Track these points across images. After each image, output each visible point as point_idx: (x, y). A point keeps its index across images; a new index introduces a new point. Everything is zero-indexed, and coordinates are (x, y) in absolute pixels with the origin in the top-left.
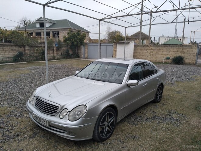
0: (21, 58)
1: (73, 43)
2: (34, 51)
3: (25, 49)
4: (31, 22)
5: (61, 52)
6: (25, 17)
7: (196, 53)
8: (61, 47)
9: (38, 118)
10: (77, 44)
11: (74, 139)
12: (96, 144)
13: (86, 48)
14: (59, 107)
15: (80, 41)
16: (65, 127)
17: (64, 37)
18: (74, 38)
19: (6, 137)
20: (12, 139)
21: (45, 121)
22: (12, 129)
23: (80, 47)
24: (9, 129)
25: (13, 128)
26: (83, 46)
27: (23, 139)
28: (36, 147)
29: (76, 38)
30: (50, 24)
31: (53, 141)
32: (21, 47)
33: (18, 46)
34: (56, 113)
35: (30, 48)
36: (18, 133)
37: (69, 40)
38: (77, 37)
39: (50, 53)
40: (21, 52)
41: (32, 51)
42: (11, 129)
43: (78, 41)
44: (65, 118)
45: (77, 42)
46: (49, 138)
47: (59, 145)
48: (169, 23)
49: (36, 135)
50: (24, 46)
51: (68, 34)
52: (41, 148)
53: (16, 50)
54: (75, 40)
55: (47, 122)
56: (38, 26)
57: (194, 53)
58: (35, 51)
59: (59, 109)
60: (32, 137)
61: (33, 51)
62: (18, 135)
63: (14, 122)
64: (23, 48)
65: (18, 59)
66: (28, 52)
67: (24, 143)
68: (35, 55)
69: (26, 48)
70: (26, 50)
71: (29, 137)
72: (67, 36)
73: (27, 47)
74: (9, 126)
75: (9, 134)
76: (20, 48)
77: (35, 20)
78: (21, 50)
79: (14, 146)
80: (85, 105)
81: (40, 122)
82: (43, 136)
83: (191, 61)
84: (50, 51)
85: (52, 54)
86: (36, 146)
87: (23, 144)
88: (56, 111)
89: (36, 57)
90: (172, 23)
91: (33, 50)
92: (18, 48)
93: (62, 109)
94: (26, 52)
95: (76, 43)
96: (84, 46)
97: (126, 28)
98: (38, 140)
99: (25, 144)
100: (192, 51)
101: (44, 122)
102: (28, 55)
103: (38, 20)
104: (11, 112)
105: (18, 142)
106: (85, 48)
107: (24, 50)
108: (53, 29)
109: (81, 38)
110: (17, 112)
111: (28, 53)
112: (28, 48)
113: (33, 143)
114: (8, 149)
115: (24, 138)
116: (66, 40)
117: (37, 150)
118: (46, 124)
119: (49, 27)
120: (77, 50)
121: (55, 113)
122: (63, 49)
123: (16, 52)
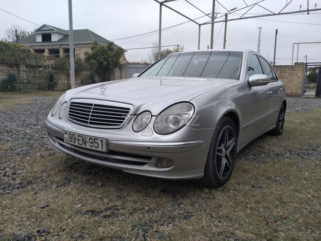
0: (12, 86)
1: (101, 63)
2: (35, 74)
3: (19, 71)
4: (27, 34)
5: (81, 79)
6: (17, 26)
7: (301, 78)
8: (80, 70)
9: (80, 138)
10: (108, 65)
11: (167, 175)
12: (206, 191)
13: (123, 71)
14: (129, 109)
15: (112, 61)
16: (149, 148)
17: (86, 54)
18: (103, 55)
19: (3, 186)
20: (18, 189)
21: (99, 141)
22: (15, 174)
23: (112, 70)
24: (7, 174)
25: (17, 172)
26: (117, 69)
27: (43, 189)
28: (78, 201)
29: (106, 56)
30: (60, 37)
31: (112, 190)
32: (12, 67)
33: (7, 64)
34: (125, 121)
35: (28, 69)
36: (31, 179)
37: (95, 59)
38: (107, 54)
39: (63, 79)
40: (13, 75)
41: (31, 75)
42: (13, 174)
43: (111, 60)
44: (147, 130)
45: (108, 62)
46: (102, 185)
47: (128, 195)
48: (275, 14)
49: (70, 181)
50: (18, 66)
51: (93, 48)
52: (90, 202)
53: (4, 71)
54: (105, 59)
55: (104, 142)
56: (39, 39)
57: (299, 77)
58: (37, 75)
59: (131, 112)
60: (64, 185)
61: (33, 75)
62: (30, 183)
63: (17, 163)
64: (15, 68)
65: (8, 86)
66: (25, 75)
67: (48, 195)
68: (37, 81)
69: (21, 69)
70: (22, 72)
71: (56, 185)
72: (90, 52)
73: (23, 68)
74: (7, 169)
75: (11, 182)
76: (10, 69)
77: (33, 31)
78: (13, 71)
79: (27, 200)
80: (189, 102)
81: (84, 146)
82: (88, 182)
83: (294, 91)
84: (63, 76)
85: (66, 82)
86: (77, 198)
87: (45, 196)
88: (124, 119)
89: (39, 84)
90: (279, 14)
91: (33, 73)
92: (6, 68)
93: (138, 113)
94: (22, 75)
95: (106, 63)
96: (120, 69)
97: (200, 25)
98: (78, 189)
99: (49, 197)
100: (295, 75)
101: (94, 144)
102: (25, 81)
103: (39, 30)
104: (6, 150)
105: (32, 193)
106: (121, 73)
107: (17, 71)
108: (66, 45)
109: (115, 55)
110: (21, 149)
111: (25, 78)
112: (25, 69)
113: (68, 194)
114: (12, 205)
115: (46, 186)
116: (89, 58)
117: (80, 205)
118: (99, 149)
119: (59, 41)
120: (108, 75)
121: (121, 122)
122: (84, 73)
123: (4, 75)
